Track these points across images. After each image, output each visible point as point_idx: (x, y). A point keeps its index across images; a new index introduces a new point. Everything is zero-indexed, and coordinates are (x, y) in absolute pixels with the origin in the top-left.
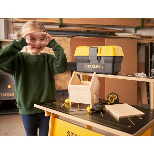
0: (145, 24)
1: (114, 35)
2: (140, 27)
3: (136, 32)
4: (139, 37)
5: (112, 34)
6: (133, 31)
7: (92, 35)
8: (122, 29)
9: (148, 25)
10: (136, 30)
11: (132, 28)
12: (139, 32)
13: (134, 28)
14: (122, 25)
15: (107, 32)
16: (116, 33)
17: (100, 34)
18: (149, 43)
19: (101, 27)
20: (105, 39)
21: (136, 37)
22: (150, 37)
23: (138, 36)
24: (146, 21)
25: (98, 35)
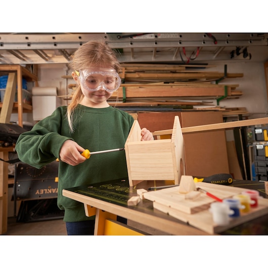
0: (230, 93)
1: (192, 108)
2: (223, 96)
3: (218, 104)
4: (224, 109)
5: (189, 107)
6: (215, 102)
7: (164, 109)
8: (201, 101)
9: (233, 94)
10: (218, 101)
11: (213, 99)
12: (222, 104)
13: (216, 99)
14: (200, 95)
15: (182, 105)
16: (194, 107)
17: (174, 108)
18: (238, 116)
19: (175, 100)
20: (181, 113)
21: (220, 109)
22: (237, 109)
23: (221, 108)
24: (230, 89)
25: (172, 109)
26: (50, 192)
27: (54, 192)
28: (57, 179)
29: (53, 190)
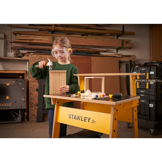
0: (125, 46)
2: (120, 47)
3: (117, 52)
4: (121, 56)
5: (97, 53)
6: (115, 51)
7: (80, 54)
8: (105, 50)
9: (127, 46)
10: (117, 50)
11: (114, 48)
12: (120, 52)
13: (116, 48)
14: (105, 46)
15: (93, 51)
16: (100, 53)
17: (87, 53)
18: (129, 61)
19: (88, 48)
20: (92, 57)
21: (117, 56)
22: (129, 56)
23: (119, 55)
24: (125, 43)
25: (86, 54)
26: (3, 105)
27: (5, 106)
28: (7, 98)
29: (5, 104)
